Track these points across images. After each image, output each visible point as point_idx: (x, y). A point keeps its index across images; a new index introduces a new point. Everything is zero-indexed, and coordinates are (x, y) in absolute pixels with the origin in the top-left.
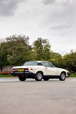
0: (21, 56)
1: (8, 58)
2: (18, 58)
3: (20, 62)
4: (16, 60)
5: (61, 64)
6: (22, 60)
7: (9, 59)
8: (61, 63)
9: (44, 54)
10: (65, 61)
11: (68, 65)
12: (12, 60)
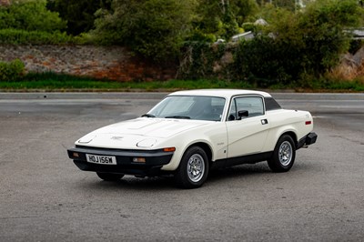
0: (141, 13)
1: (96, 21)
2: (131, 20)
3: (141, 36)
4: (125, 30)
5: (287, 42)
6: (147, 28)
7: (103, 24)
8: (288, 38)
9: (226, 6)
10: (300, 31)
11: (313, 45)
12: (111, 28)
